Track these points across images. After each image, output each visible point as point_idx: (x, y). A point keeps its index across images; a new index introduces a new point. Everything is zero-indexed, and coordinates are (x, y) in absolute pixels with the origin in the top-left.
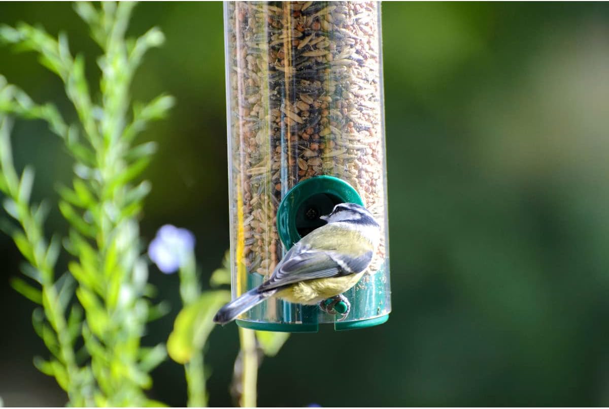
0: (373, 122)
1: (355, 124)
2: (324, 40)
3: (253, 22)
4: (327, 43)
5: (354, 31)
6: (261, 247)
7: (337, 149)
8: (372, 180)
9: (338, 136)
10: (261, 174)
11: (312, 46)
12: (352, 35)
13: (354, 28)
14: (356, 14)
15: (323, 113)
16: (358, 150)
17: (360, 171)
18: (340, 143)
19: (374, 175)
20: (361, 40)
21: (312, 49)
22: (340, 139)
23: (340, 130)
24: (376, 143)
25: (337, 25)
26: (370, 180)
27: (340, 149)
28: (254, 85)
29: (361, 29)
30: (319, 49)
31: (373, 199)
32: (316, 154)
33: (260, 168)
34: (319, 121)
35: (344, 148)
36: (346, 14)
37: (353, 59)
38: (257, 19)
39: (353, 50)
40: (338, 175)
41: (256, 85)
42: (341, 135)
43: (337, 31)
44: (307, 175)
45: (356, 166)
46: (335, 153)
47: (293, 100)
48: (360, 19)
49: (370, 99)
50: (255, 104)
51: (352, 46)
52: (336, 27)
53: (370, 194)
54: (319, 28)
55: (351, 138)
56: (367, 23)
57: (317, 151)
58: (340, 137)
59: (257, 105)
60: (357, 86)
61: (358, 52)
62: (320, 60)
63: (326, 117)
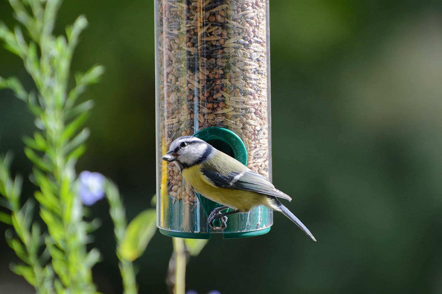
0: (256, 89)
1: (240, 90)
2: (218, 29)
3: (169, 15)
4: (220, 31)
5: (241, 23)
6: (172, 176)
7: (227, 108)
8: (254, 131)
9: (227, 99)
10: (173, 124)
11: (209, 33)
12: (240, 26)
13: (241, 21)
14: (243, 11)
15: (216, 82)
16: (242, 109)
17: (244, 125)
18: (228, 104)
19: (257, 127)
20: (246, 29)
21: (209, 35)
22: (228, 101)
23: (229, 94)
24: (259, 104)
25: (228, 18)
26: (253, 130)
27: (229, 108)
28: (169, 60)
29: (247, 22)
30: (213, 35)
31: (254, 144)
32: (211, 111)
33: (173, 120)
34: (213, 87)
35: (232, 107)
36: (234, 10)
37: (239, 43)
38: (171, 12)
39: (241, 37)
40: (227, 127)
41: (170, 60)
42: (229, 98)
43: (227, 23)
44: (204, 126)
45: (241, 121)
46: (225, 111)
47: (194, 72)
48: (246, 14)
49: (254, 73)
50: (169, 74)
51: (239, 34)
52: (227, 20)
53: (252, 141)
54: (214, 20)
55: (237, 100)
56: (252, 18)
57: (211, 109)
58: (229, 99)
59: (170, 74)
60: (242, 63)
61: (244, 38)
62: (214, 43)
63: (218, 84)
